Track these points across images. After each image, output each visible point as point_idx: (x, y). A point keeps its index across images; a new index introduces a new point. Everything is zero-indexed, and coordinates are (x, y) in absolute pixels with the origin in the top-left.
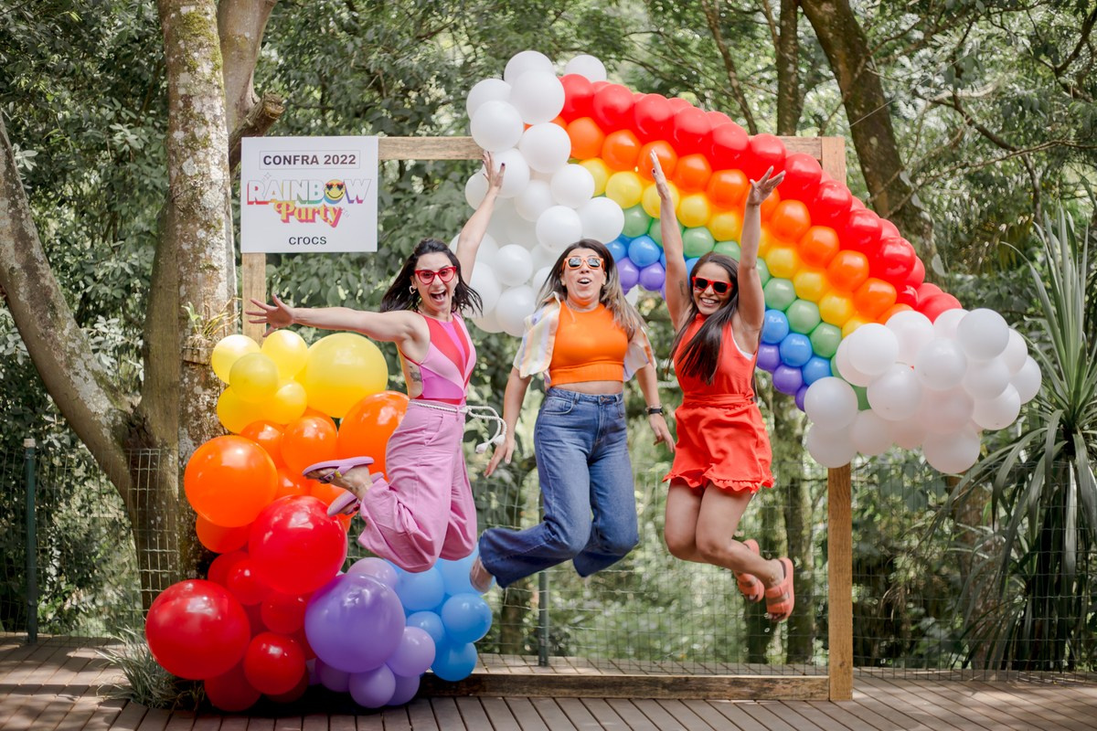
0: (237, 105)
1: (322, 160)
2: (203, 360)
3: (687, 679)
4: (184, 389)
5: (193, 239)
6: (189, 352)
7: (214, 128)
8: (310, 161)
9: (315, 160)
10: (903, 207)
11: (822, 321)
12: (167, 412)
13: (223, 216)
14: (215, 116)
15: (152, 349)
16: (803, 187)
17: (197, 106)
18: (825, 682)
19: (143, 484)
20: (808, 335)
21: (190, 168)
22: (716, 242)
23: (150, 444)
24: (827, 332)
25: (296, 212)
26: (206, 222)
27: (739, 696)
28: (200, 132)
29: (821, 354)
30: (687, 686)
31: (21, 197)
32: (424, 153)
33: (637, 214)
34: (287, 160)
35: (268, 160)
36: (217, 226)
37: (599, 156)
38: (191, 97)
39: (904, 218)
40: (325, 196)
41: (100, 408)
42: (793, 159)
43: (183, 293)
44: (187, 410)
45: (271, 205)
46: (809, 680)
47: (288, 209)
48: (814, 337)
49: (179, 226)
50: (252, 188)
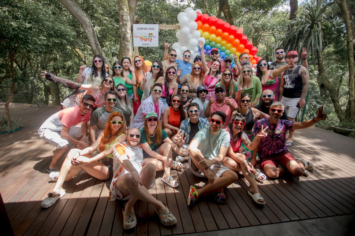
0: (132, 20)
1: (148, 29)
5: (125, 44)
7: (128, 22)
9: (147, 29)
13: (130, 39)
14: (128, 20)
17: (124, 18)
21: (123, 30)
22: (222, 46)
25: (144, 39)
26: (127, 40)
28: (125, 23)
31: (96, 37)
32: (167, 28)
33: (207, 40)
34: (142, 29)
35: (138, 29)
36: (129, 41)
37: (201, 29)
38: (123, 15)
40: (149, 36)
43: (123, 54)
45: (139, 37)
47: (142, 38)
49: (122, 41)
50: (135, 34)
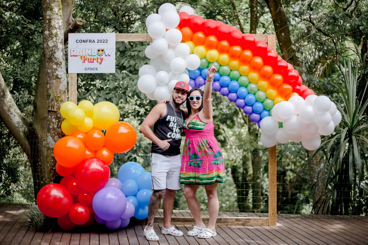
0: (66, 22)
1: (96, 41)
2: (55, 110)
3: (220, 219)
4: (49, 120)
5: (52, 68)
6: (50, 107)
7: (59, 30)
8: (92, 42)
9: (94, 41)
10: (293, 57)
11: (267, 98)
12: (42, 127)
13: (62, 60)
14: (59, 26)
15: (37, 105)
16: (261, 52)
17: (53, 23)
18: (267, 220)
19: (35, 152)
20: (262, 103)
21: (51, 44)
22: (231, 70)
23: (37, 138)
24: (269, 101)
25: (87, 59)
26: (56, 62)
27: (238, 224)
28: (54, 32)
29: (267, 109)
30: (220, 221)
32: (131, 39)
33: (204, 60)
34: (84, 41)
35: (77, 41)
36: (60, 64)
37: (192, 40)
38: (51, 19)
39: (293, 61)
40: (97, 54)
41: (19, 125)
42: (258, 42)
43: (48, 87)
44: (50, 127)
45: (79, 57)
46: (262, 219)
47: (84, 58)
48: (264, 103)
49: (47, 64)
50: (72, 51)
